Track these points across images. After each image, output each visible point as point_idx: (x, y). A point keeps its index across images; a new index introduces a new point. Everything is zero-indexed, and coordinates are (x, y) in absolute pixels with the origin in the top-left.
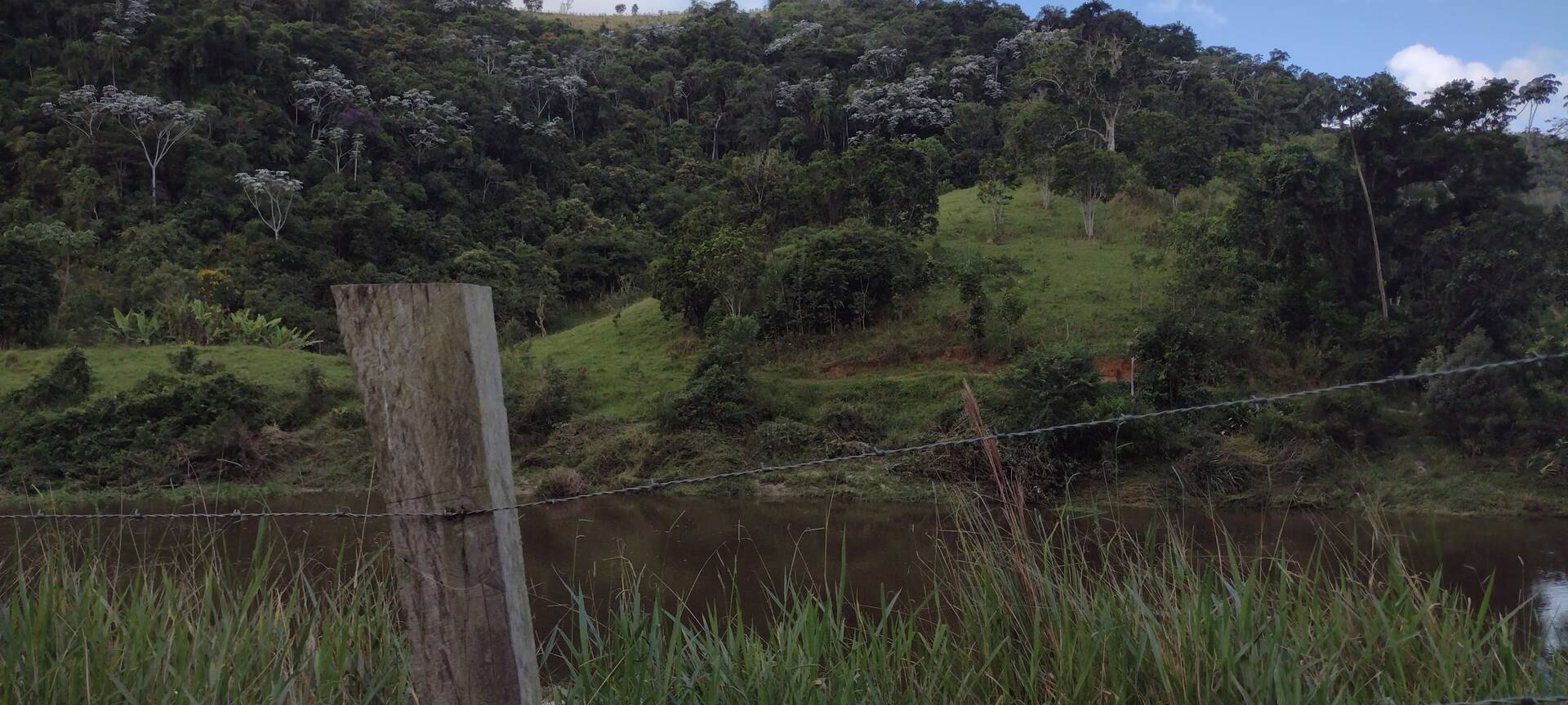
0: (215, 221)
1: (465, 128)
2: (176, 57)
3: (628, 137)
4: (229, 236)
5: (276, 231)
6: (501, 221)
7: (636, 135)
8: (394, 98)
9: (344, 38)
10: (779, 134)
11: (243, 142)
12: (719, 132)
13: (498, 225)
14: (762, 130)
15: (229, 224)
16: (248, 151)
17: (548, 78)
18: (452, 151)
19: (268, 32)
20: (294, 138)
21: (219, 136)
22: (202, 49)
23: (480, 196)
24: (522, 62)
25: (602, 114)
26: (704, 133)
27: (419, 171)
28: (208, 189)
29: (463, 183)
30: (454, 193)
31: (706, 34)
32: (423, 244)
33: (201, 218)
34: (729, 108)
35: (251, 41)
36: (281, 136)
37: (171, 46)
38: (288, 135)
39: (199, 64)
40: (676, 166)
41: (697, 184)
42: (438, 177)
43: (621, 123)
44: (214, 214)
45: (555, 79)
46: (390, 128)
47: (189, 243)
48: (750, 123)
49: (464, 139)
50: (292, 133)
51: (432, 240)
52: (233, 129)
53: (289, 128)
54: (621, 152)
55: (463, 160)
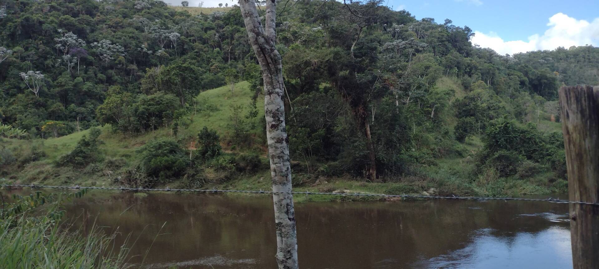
0: (15, 90)
1: (124, 53)
2: (12, 30)
3: (195, 55)
4: (20, 95)
5: (36, 93)
6: (136, 87)
7: (198, 55)
8: (96, 43)
9: (84, 21)
10: (250, 54)
11: (31, 61)
12: (231, 53)
13: (135, 89)
14: (243, 52)
15: (21, 91)
16: (33, 64)
17: (165, 33)
18: (117, 62)
19: (49, 20)
20: (54, 59)
21: (23, 59)
22: (21, 27)
23: (129, 78)
24: (156, 28)
25: (186, 47)
26: (225, 53)
27: (104, 69)
28: (14, 78)
29: (122, 74)
30: (116, 77)
31: (233, 16)
32: (97, 96)
33: (9, 89)
34: (233, 44)
35: (41, 23)
36: (49, 58)
37: (11, 26)
38: (51, 58)
39: (20, 32)
40: (211, 66)
41: (218, 72)
42: (112, 72)
43: (193, 50)
44: (15, 87)
45: (167, 34)
46: (93, 54)
47: (4, 98)
48: (239, 50)
49: (121, 58)
50: (53, 57)
51: (102, 95)
52: (29, 56)
53: (52, 55)
54: (191, 61)
55: (121, 65)
